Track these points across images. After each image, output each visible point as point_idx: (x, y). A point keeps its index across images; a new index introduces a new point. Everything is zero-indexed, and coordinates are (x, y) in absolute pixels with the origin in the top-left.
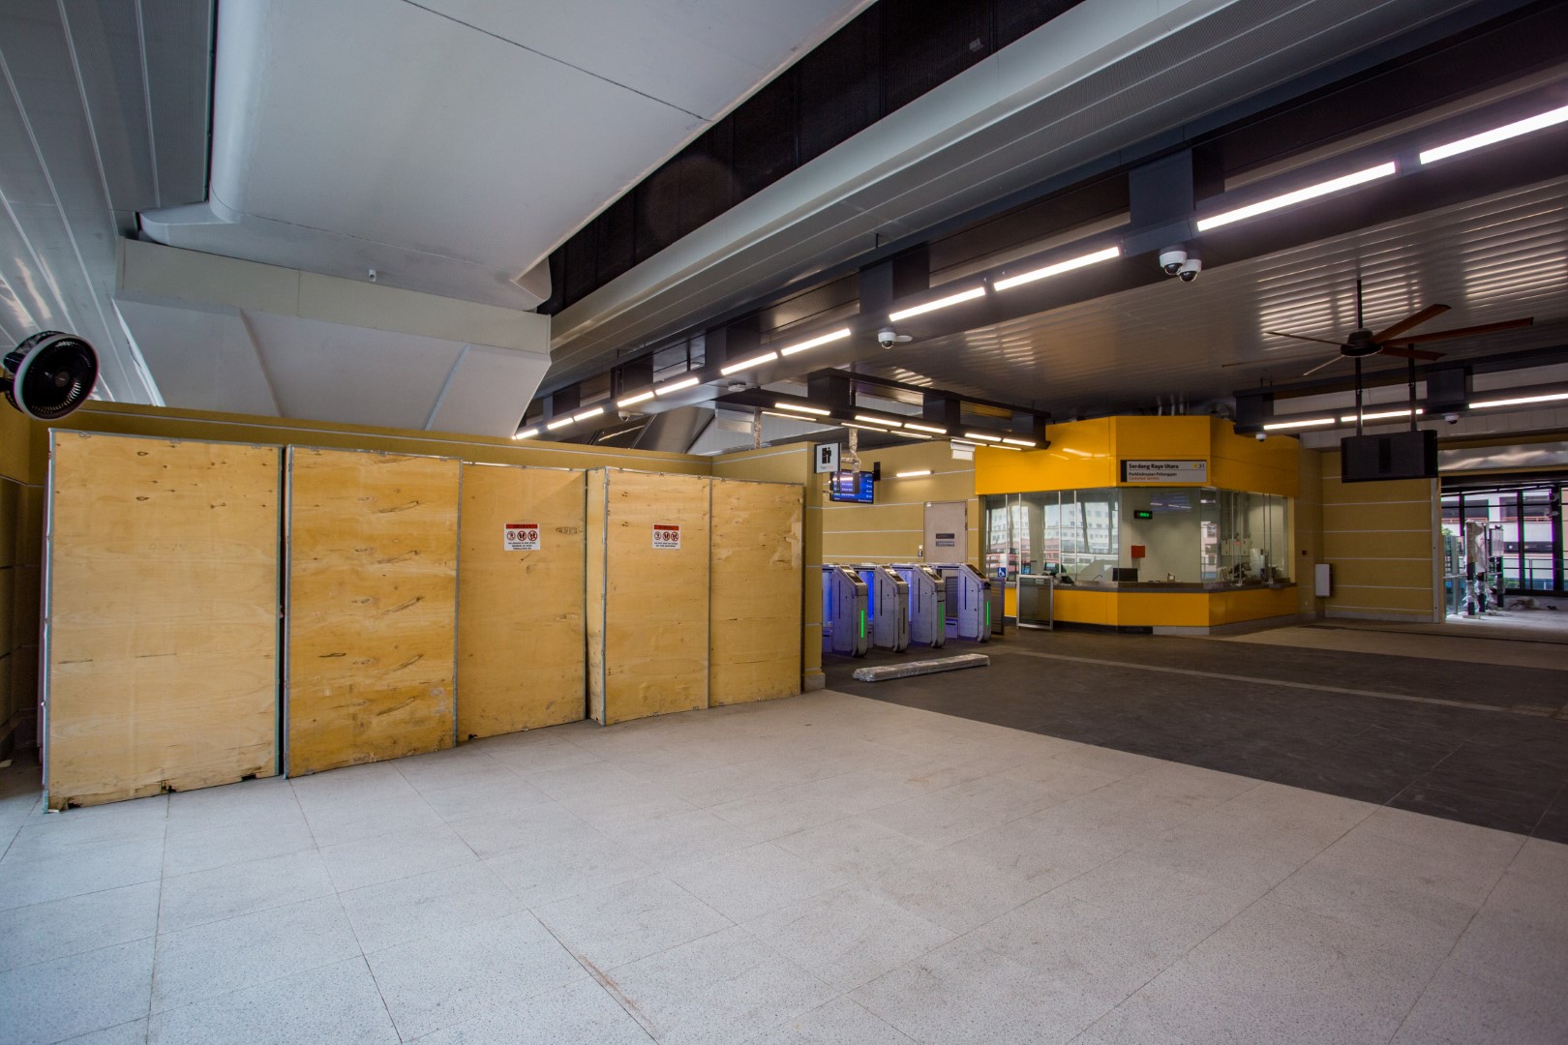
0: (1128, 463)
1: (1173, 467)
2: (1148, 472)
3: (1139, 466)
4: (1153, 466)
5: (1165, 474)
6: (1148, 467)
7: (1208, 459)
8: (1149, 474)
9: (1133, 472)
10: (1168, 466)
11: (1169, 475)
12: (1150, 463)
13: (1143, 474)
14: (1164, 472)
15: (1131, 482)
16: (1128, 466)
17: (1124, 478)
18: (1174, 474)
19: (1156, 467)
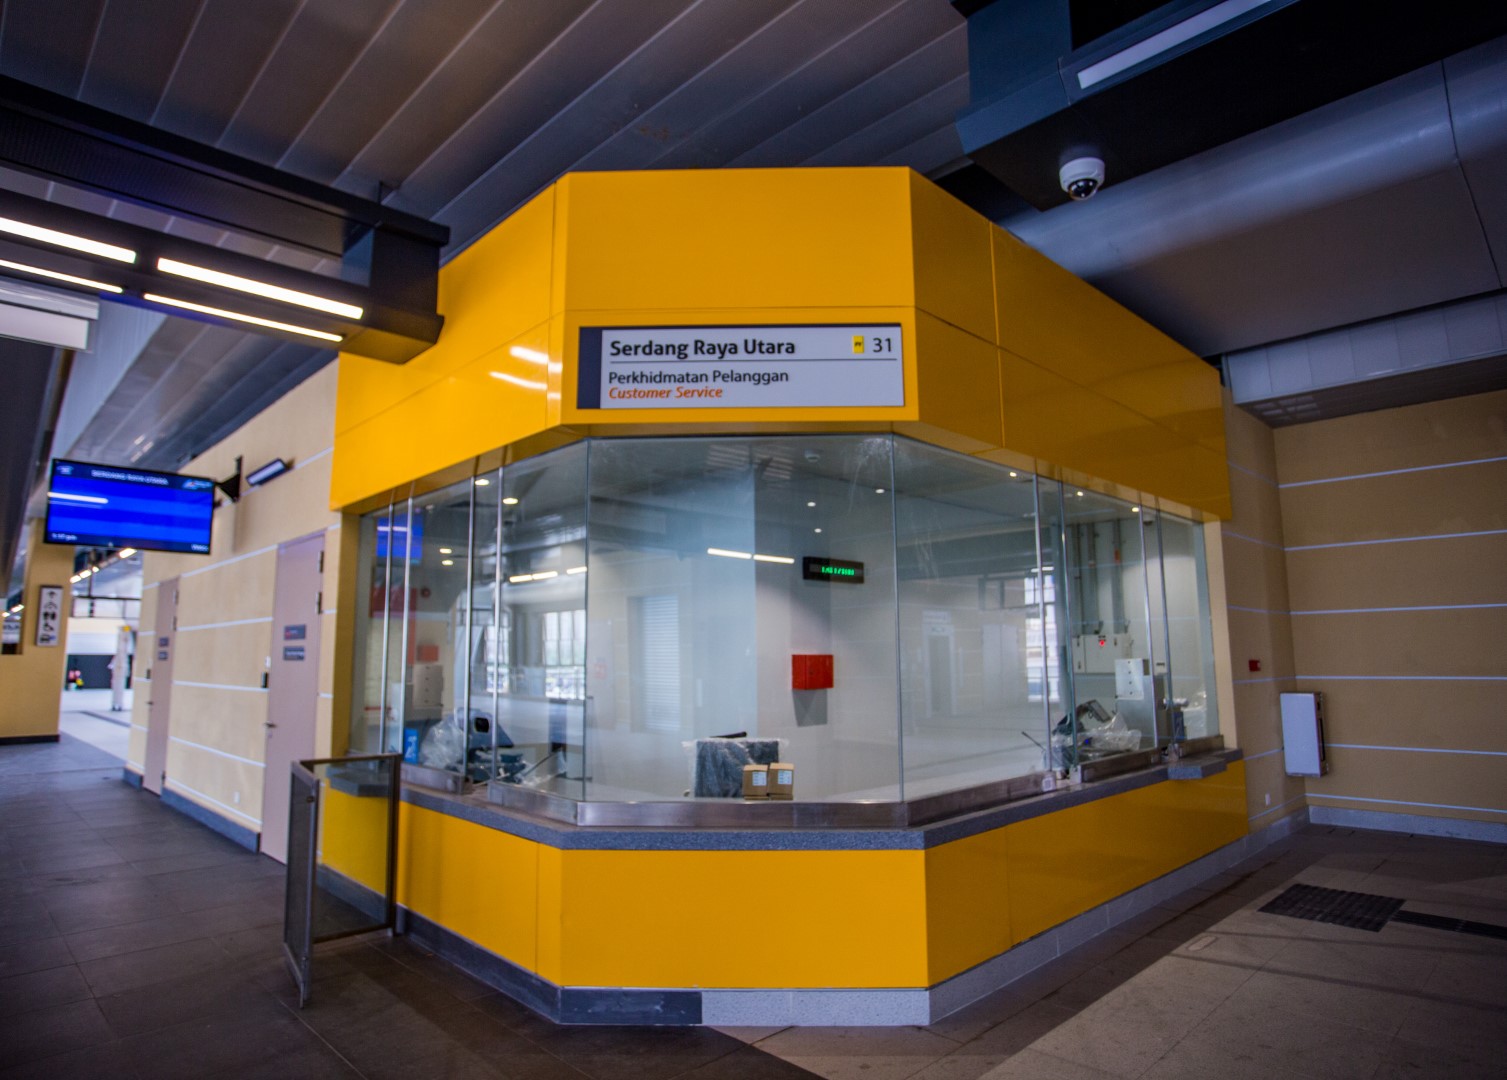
0: (608, 337)
1: (773, 349)
2: (679, 369)
3: (649, 349)
4: (699, 346)
5: (740, 378)
6: (681, 352)
7: (909, 318)
8: (682, 379)
9: (624, 370)
10: (758, 346)
11: (759, 379)
12: (687, 337)
13: (662, 378)
14: (740, 369)
15: (617, 407)
16: (606, 349)
17: (588, 393)
18: (777, 377)
19: (712, 349)
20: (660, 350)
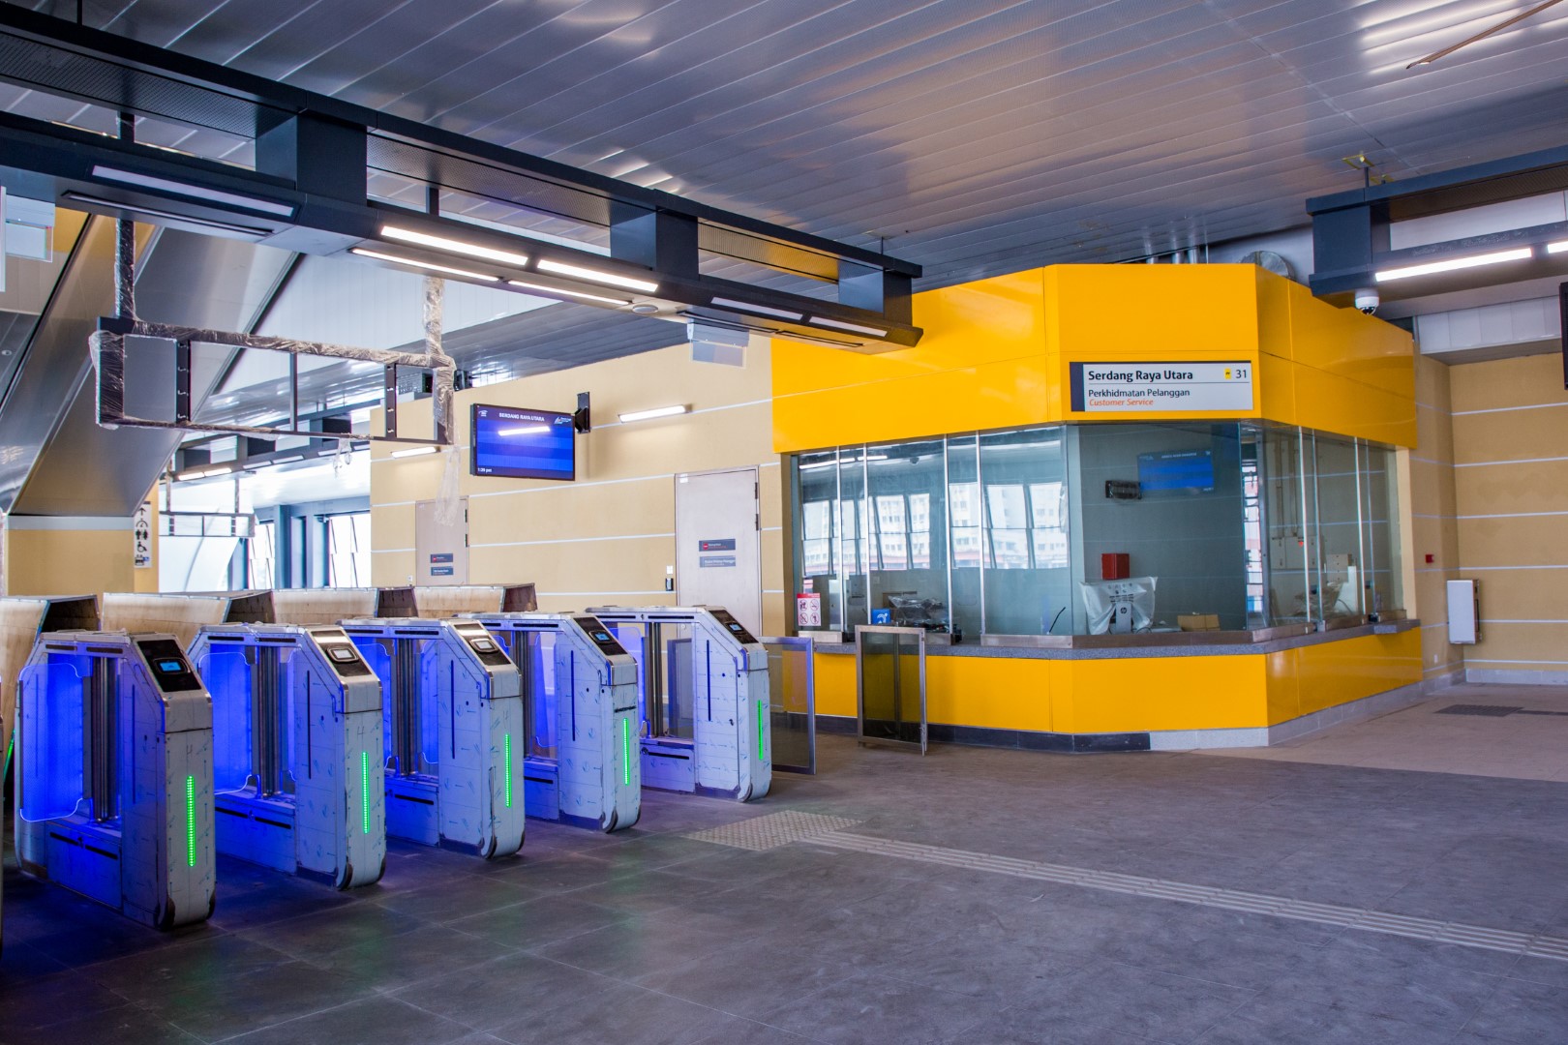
0: (1087, 369)
1: (1181, 376)
3: (1111, 376)
4: (1139, 375)
5: (1163, 393)
6: (1128, 377)
7: (1255, 357)
8: (1132, 394)
9: (1097, 389)
10: (1171, 375)
11: (1173, 394)
12: (1132, 369)
13: (1119, 393)
14: (1163, 388)
15: (1096, 409)
16: (1086, 376)
17: (1078, 404)
18: (1183, 393)
19: (1147, 376)
20: (1117, 377)
